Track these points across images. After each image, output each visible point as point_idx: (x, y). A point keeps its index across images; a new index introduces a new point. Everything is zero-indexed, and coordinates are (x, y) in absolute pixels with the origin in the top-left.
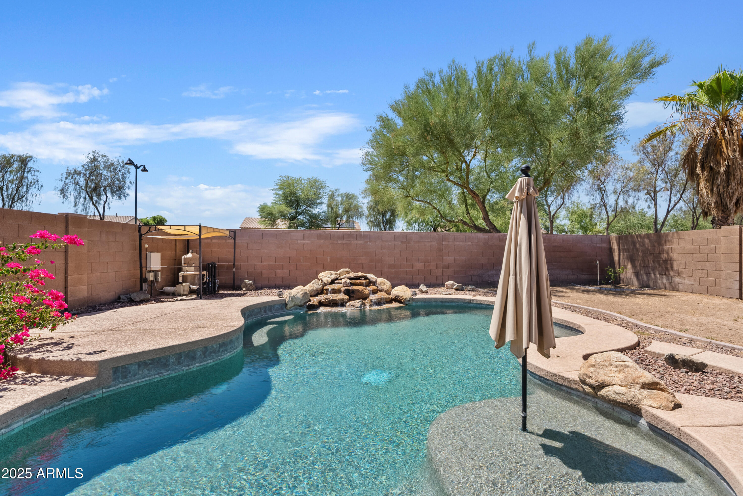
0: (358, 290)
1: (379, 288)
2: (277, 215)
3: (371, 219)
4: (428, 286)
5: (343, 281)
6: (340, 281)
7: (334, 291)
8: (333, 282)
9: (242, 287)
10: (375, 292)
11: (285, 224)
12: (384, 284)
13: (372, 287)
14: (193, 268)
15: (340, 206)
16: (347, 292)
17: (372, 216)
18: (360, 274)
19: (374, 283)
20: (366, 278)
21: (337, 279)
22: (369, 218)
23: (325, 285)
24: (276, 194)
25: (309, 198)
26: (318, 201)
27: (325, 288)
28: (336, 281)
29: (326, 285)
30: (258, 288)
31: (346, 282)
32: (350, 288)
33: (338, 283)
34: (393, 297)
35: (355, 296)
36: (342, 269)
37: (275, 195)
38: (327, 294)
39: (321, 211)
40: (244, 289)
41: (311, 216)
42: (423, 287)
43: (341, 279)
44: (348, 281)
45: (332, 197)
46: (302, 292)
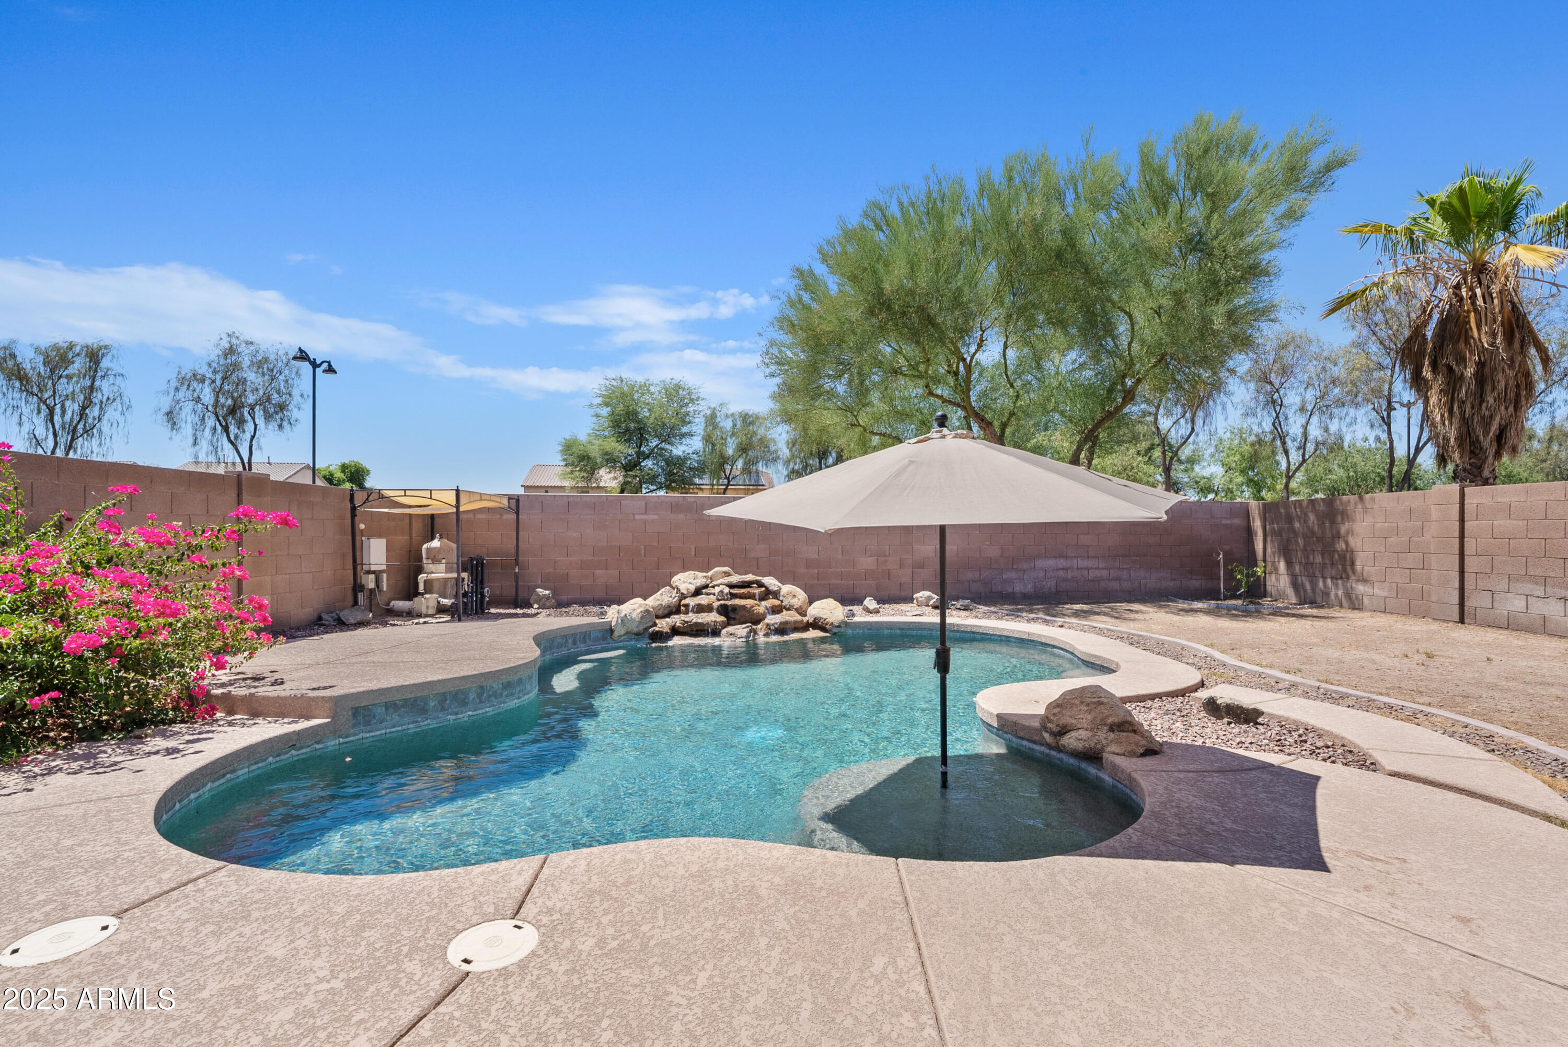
0: (744, 607)
1: (785, 603)
2: (599, 460)
3: (796, 467)
4: (881, 601)
5: (717, 590)
6: (712, 590)
7: (700, 609)
8: (697, 592)
9: (532, 601)
10: (776, 610)
11: (615, 478)
12: (794, 596)
13: (772, 602)
14: (442, 567)
15: (729, 439)
16: (723, 610)
17: (798, 460)
18: (750, 577)
19: (776, 595)
20: (761, 585)
21: (706, 586)
22: (792, 465)
23: (683, 596)
24: (597, 416)
25: (664, 424)
26: (685, 429)
27: (683, 602)
28: (704, 591)
29: (685, 598)
30: (560, 605)
31: (722, 592)
32: (729, 603)
33: (708, 594)
34: (811, 621)
35: (737, 617)
36: (717, 569)
37: (594, 419)
38: (687, 613)
39: (690, 451)
40: (536, 606)
41: (668, 462)
42: (870, 603)
43: (713, 587)
44: (727, 590)
45: (712, 420)
46: (641, 609)
